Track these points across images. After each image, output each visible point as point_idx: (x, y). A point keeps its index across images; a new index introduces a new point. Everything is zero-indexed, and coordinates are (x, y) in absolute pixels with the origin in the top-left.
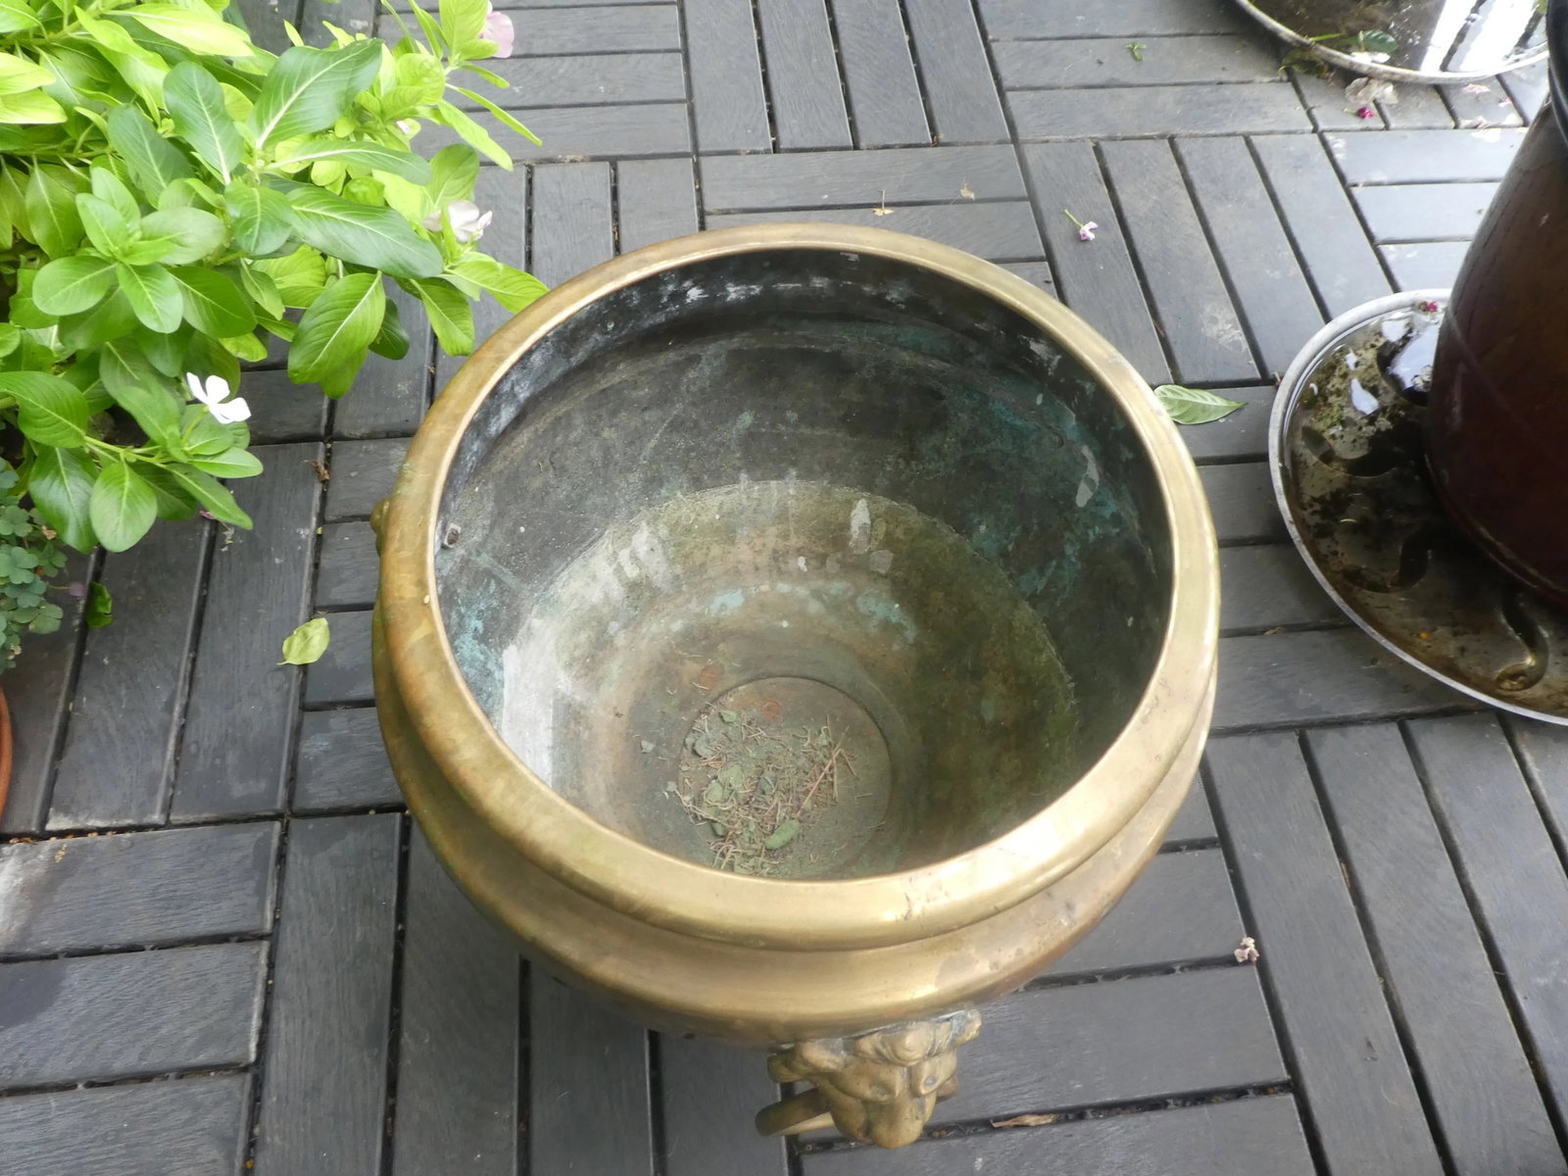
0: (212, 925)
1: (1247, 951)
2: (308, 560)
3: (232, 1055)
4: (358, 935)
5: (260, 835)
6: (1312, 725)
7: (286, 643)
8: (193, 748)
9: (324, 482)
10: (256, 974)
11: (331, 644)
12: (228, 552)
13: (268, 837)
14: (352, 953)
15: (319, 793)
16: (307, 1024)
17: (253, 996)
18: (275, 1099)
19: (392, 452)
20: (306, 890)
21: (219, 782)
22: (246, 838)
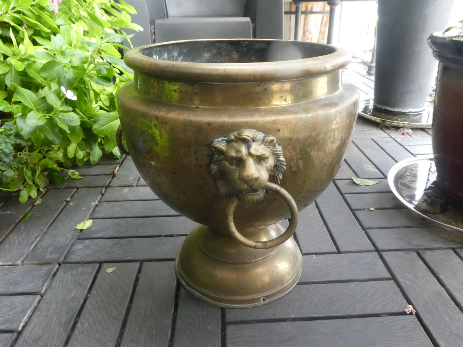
0: (24, 290)
1: (410, 309)
2: (92, 209)
3: (12, 327)
4: (73, 294)
5: (50, 267)
6: (420, 249)
7: (78, 225)
8: (39, 247)
9: (103, 195)
10: (32, 304)
11: (91, 225)
12: (69, 207)
13: (53, 268)
14: (68, 299)
15: (74, 258)
16: (44, 319)
17: (29, 310)
18: (22, 341)
19: (124, 189)
20: (60, 282)
21: (43, 254)
22: (46, 268)
